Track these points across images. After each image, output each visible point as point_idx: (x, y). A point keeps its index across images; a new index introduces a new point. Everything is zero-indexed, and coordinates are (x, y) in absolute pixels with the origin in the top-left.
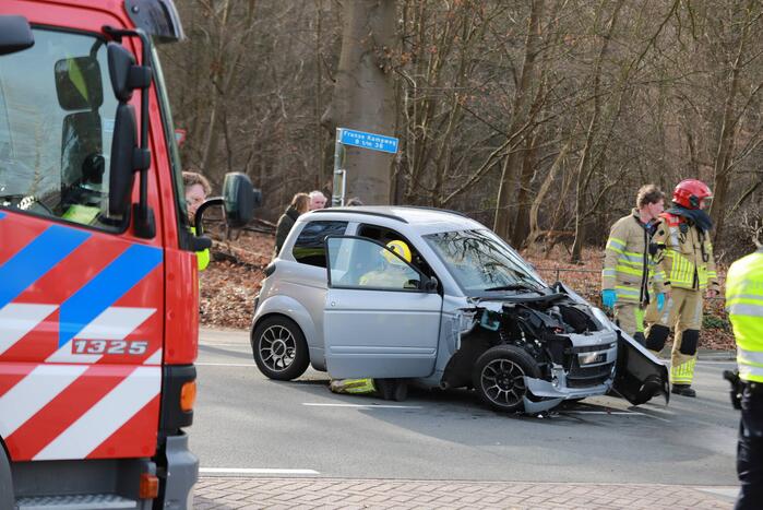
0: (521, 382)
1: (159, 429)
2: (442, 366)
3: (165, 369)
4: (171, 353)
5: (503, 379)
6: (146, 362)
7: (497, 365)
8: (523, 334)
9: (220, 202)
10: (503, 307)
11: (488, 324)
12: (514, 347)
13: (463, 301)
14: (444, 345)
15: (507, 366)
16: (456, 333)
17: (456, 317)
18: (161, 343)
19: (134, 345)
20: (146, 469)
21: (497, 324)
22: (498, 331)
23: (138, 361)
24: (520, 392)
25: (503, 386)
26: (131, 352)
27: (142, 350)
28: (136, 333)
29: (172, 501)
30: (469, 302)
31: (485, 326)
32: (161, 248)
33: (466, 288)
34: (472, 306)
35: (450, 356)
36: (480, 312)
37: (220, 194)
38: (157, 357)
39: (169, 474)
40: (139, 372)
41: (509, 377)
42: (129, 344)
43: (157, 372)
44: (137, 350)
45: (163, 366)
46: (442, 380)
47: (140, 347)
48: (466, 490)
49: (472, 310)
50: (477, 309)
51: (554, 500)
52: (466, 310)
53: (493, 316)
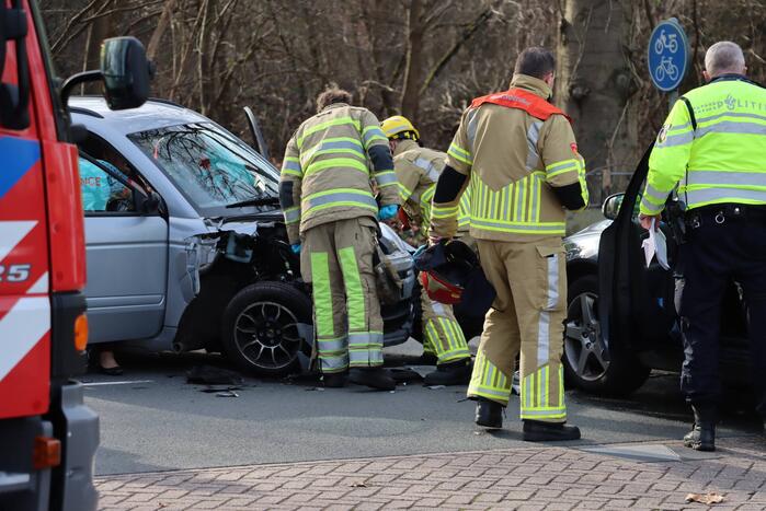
0: (294, 331)
1: (52, 377)
2: (174, 319)
3: (55, 299)
4: (60, 276)
5: (265, 330)
6: (31, 291)
7: (255, 312)
8: (287, 264)
9: (98, 77)
10: (259, 229)
11: (236, 254)
12: (278, 283)
13: (198, 225)
14: (175, 289)
15: (271, 311)
16: (192, 270)
17: (191, 247)
18: (46, 264)
19: (14, 269)
20: (40, 430)
21: (249, 253)
22: (250, 264)
23: (20, 290)
24: (292, 347)
25: (266, 341)
26: (11, 278)
27: (24, 275)
28: (16, 253)
29: (74, 469)
30: (208, 224)
31: (233, 257)
32: (37, 141)
33: (201, 206)
34: (213, 230)
35: (185, 304)
36: (224, 237)
37: (98, 68)
38: (42, 284)
39: (69, 434)
40: (23, 305)
41: (274, 326)
42: (7, 269)
43: (45, 303)
44: (17, 275)
45: (50, 294)
46: (175, 341)
47: (20, 272)
48: (282, 473)
49: (213, 236)
50: (221, 233)
51: (407, 476)
52: (204, 236)
53: (244, 241)
